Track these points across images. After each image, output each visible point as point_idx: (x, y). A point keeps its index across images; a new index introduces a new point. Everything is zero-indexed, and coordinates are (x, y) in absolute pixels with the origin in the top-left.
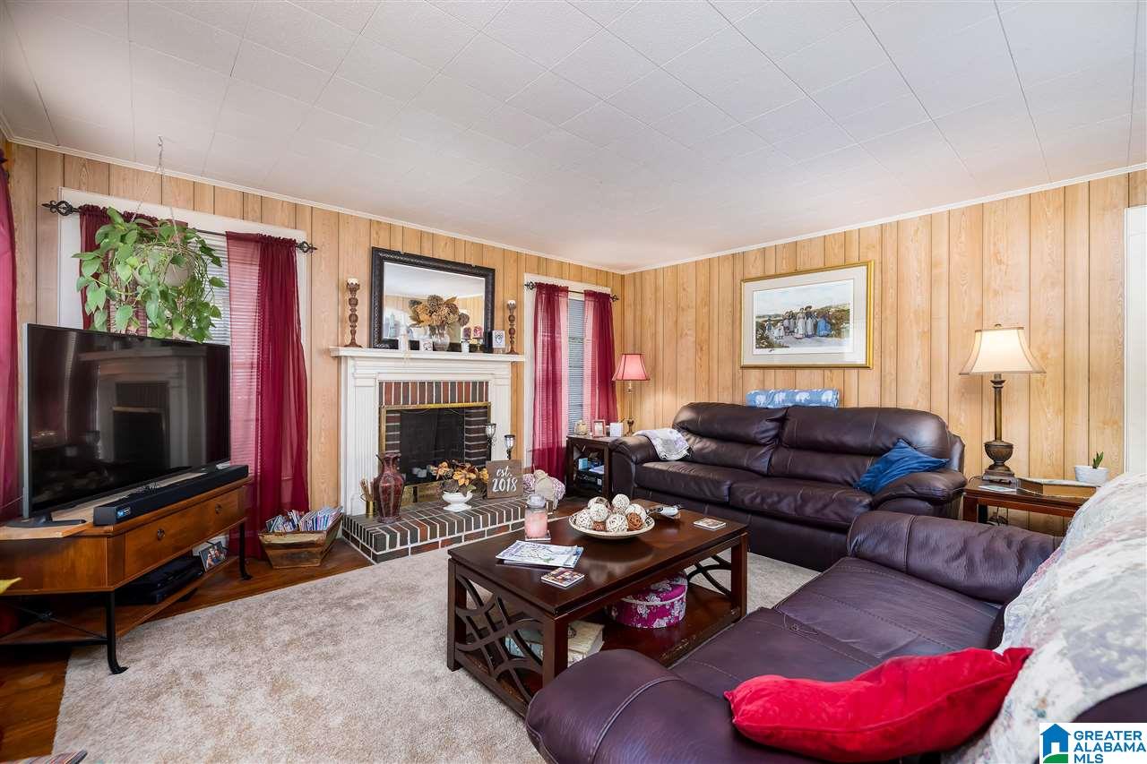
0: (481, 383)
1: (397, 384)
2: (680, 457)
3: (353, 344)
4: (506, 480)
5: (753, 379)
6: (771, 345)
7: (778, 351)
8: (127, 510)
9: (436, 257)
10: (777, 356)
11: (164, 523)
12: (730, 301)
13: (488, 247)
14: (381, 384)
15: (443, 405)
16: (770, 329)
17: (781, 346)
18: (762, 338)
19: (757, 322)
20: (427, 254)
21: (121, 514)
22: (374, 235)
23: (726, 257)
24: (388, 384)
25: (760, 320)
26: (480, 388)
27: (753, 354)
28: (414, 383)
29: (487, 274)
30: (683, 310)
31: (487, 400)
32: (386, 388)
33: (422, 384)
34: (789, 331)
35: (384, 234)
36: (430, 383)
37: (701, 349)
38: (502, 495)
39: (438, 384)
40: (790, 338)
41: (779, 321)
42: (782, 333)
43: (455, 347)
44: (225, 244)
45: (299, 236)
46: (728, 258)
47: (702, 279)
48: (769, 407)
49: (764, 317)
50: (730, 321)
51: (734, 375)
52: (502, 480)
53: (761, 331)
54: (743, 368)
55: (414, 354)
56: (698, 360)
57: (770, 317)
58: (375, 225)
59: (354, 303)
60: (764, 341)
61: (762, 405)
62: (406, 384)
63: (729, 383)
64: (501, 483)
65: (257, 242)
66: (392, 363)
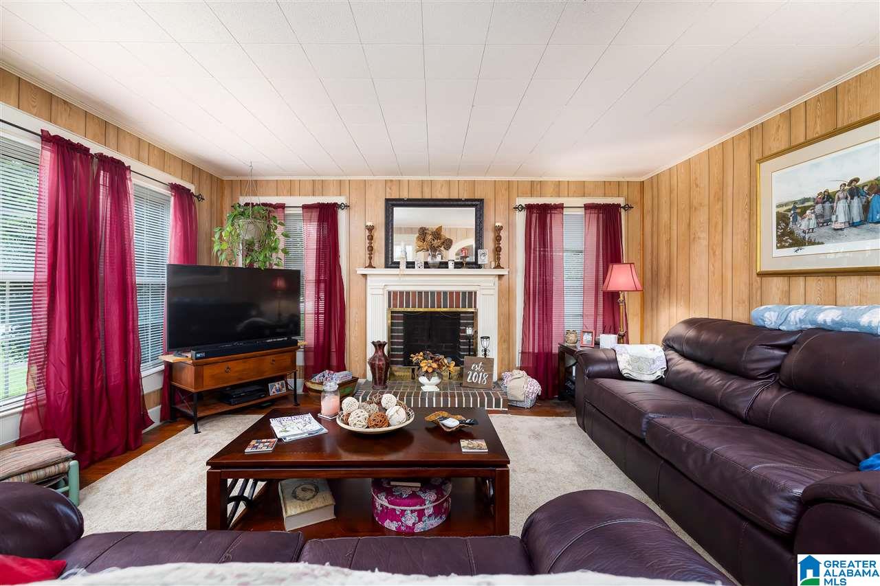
0: (470, 293)
1: (401, 293)
2: (653, 378)
3: (371, 266)
4: (478, 373)
5: (774, 289)
6: (799, 243)
7: (808, 250)
8: (203, 354)
9: (434, 197)
10: (809, 258)
11: (230, 364)
12: (746, 192)
13: (480, 182)
14: (389, 293)
15: (437, 309)
16: (795, 220)
17: (812, 243)
18: (783, 235)
19: (778, 213)
20: (427, 196)
21: (198, 355)
22: (388, 189)
23: (742, 136)
24: (395, 293)
25: (782, 210)
26: (470, 297)
27: (775, 256)
28: (414, 293)
29: (478, 205)
30: (695, 209)
31: (475, 307)
32: (393, 296)
33: (420, 293)
34: (824, 220)
35: (395, 188)
36: (426, 293)
37: (714, 253)
38: (473, 386)
39: (432, 293)
40: (824, 230)
41: (808, 208)
42: (813, 223)
43: (444, 265)
44: (301, 212)
45: (339, 200)
46: (744, 137)
47: (716, 170)
48: (781, 328)
49: (786, 205)
50: (746, 216)
51: (751, 285)
52: (476, 373)
53: (783, 225)
54: (762, 275)
55: (410, 271)
56: (711, 266)
57: (795, 203)
58: (389, 184)
59: (371, 238)
60: (788, 237)
61: (772, 326)
62: (408, 293)
63: (745, 297)
64: (474, 375)
65: (317, 208)
66: (396, 278)
